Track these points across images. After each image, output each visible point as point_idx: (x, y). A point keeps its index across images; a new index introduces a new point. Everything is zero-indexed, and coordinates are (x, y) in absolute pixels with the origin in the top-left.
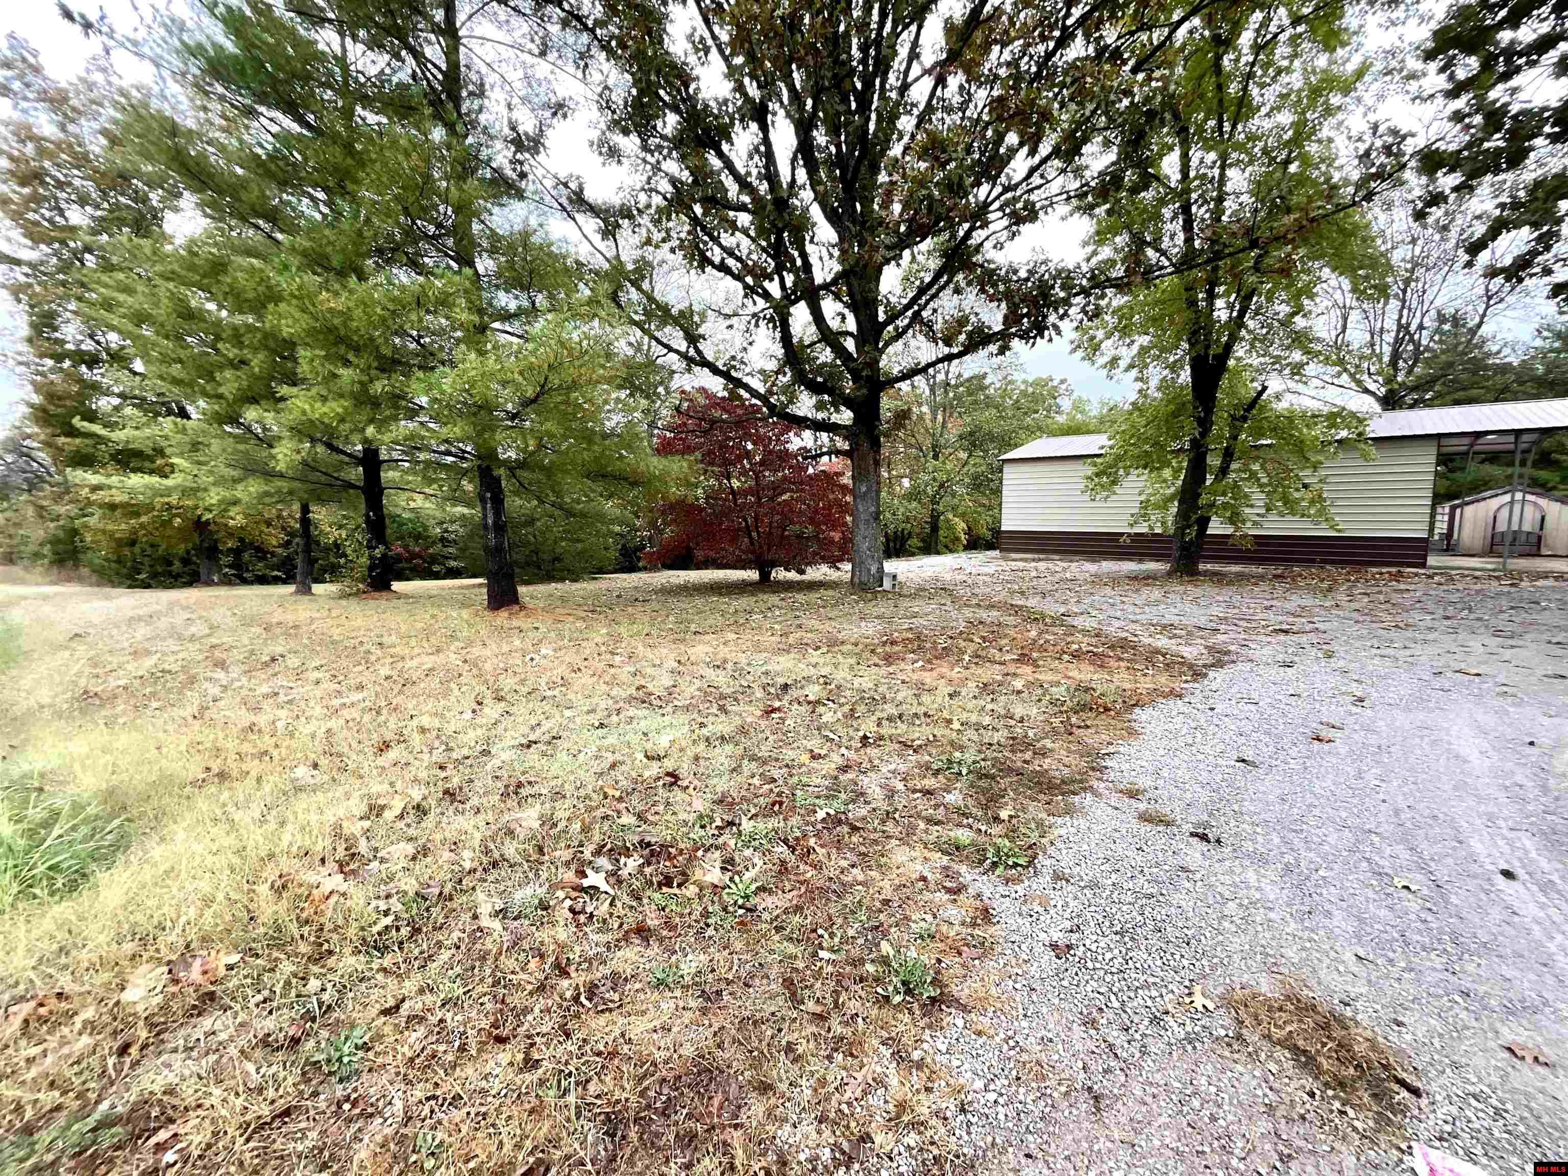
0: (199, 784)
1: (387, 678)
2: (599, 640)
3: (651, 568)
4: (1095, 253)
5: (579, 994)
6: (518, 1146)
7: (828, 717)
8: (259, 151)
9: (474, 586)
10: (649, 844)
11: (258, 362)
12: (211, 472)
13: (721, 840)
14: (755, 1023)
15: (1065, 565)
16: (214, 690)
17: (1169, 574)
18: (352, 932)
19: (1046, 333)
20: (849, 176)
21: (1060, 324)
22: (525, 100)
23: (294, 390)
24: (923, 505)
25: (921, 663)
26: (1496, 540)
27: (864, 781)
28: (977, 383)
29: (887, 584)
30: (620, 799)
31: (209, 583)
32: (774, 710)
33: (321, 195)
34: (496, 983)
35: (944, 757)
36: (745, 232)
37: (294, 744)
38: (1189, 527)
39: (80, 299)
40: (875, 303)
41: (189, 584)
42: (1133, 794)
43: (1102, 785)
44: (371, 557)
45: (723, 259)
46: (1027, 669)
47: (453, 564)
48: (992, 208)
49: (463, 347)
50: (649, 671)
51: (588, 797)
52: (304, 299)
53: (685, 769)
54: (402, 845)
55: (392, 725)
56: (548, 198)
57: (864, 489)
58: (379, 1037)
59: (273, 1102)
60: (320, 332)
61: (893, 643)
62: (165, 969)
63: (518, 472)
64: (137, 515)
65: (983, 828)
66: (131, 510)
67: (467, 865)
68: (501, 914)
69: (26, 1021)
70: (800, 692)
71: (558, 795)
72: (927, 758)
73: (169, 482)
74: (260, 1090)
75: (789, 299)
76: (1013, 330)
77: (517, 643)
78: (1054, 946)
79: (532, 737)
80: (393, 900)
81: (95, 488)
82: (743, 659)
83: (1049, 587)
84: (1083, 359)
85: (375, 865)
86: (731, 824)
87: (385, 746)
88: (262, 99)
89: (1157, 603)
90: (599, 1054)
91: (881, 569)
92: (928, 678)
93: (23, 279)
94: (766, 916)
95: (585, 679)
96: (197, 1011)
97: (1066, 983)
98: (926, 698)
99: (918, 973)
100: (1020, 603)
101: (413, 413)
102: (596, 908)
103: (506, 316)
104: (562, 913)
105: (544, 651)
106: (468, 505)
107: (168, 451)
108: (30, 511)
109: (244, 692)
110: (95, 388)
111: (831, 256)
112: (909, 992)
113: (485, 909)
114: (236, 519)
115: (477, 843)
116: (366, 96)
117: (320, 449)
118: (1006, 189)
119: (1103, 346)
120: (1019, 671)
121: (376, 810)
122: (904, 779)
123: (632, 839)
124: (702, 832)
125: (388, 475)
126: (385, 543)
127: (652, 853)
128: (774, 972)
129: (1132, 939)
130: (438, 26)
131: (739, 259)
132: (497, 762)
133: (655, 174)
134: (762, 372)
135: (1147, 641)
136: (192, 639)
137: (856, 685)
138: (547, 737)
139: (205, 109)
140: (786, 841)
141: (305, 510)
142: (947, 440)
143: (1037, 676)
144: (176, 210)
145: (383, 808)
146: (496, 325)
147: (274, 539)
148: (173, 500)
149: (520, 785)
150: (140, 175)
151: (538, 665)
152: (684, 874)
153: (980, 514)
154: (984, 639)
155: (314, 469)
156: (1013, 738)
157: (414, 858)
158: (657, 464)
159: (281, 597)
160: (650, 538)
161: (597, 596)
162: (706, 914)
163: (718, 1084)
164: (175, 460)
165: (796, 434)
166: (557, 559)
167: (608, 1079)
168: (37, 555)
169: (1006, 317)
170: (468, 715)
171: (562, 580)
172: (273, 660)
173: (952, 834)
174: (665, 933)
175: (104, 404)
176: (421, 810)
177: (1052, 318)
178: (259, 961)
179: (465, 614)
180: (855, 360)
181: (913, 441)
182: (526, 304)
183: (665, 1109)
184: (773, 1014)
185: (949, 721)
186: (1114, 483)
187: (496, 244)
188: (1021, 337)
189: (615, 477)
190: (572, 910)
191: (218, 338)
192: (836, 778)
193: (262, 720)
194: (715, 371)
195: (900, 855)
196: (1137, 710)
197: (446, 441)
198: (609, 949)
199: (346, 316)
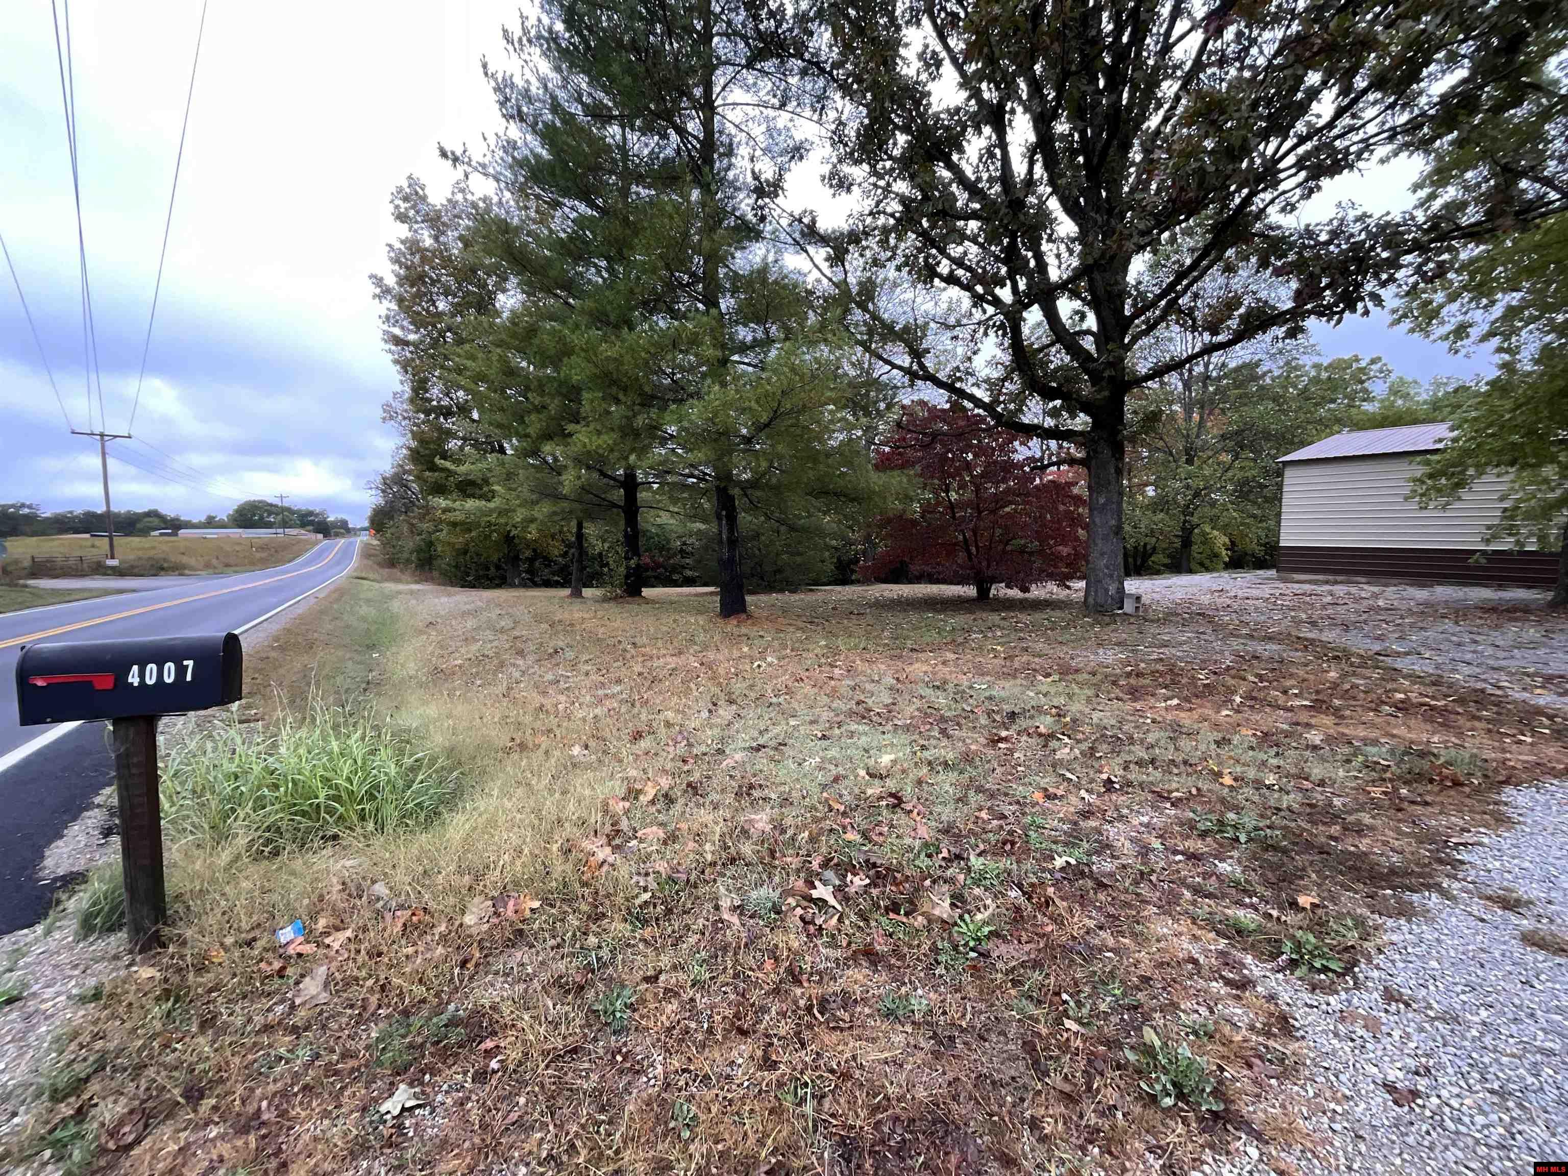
0: (508, 751)
1: (640, 674)
2: (818, 651)
3: (865, 581)
4: (1432, 197)
5: (812, 1006)
6: (761, 1143)
7: (1063, 753)
8: (563, 235)
9: (706, 594)
10: (874, 865)
11: (554, 405)
12: (518, 497)
13: (949, 873)
14: (993, 1083)
15: (1376, 589)
16: (517, 674)
17: (1552, 606)
18: (619, 899)
19: (1360, 305)
20: (1095, 161)
21: (1382, 292)
22: (766, 151)
23: (578, 427)
24: (1172, 517)
25: (1175, 702)
27: (1111, 831)
28: (1249, 371)
29: (1129, 607)
30: (844, 814)
31: (512, 586)
32: (1001, 740)
33: (603, 264)
34: (736, 976)
35: (1213, 817)
36: (974, 240)
37: (572, 725)
39: (442, 367)
40: (1123, 294)
41: (499, 586)
42: (1510, 904)
43: (1456, 885)
44: (628, 567)
45: (952, 271)
46: (1328, 720)
47: (689, 573)
48: (1282, 165)
49: (709, 381)
50: (868, 686)
51: (813, 808)
52: (589, 351)
53: (908, 791)
54: (655, 828)
55: (643, 717)
56: (783, 236)
57: (1102, 501)
58: (643, 1001)
59: (564, 1038)
60: (598, 377)
61: (1139, 675)
62: (490, 903)
63: (749, 492)
64: (470, 531)
65: (1275, 913)
66: (465, 526)
67: (709, 857)
68: (739, 909)
69: (405, 925)
70: (1029, 723)
71: (786, 801)
72: (1191, 815)
73: (492, 505)
74: (557, 1025)
75: (1022, 303)
76: (1309, 306)
77: (746, 649)
78: (1390, 1088)
79: (761, 741)
80: (650, 878)
81: (445, 511)
82: (964, 681)
83: (1353, 618)
84: (1412, 331)
85: (634, 843)
86: (958, 857)
87: (637, 736)
88: (566, 193)
89: (1534, 645)
90: (832, 1071)
91: (1121, 590)
92: (1186, 719)
93: (409, 355)
94: (1000, 965)
95: (807, 689)
96: (510, 944)
97: (1411, 1140)
98: (1185, 744)
99: (1195, 1077)
100: (1310, 635)
101: (663, 442)
102: (825, 921)
103: (743, 348)
104: (794, 921)
105: (769, 659)
106: (704, 521)
107: (491, 480)
108: (405, 528)
109: (536, 678)
110: (450, 434)
111: (1071, 252)
112: (1181, 1096)
113: (725, 903)
114: (533, 533)
115: (717, 837)
116: (641, 176)
117: (595, 475)
118: (1302, 140)
119: (1444, 312)
120: (1313, 721)
121: (633, 794)
122: (1161, 836)
123: (858, 858)
124: (928, 861)
125: (643, 495)
126: (639, 556)
127: (878, 875)
128: (1012, 1033)
129: (1520, 1106)
130: (698, 101)
131: (969, 269)
132: (729, 762)
133: (885, 197)
134: (987, 381)
135: (1518, 695)
136: (502, 631)
137: (1095, 720)
138: (773, 743)
139: (526, 208)
140: (1020, 886)
141: (580, 526)
142: (1206, 442)
143: (1341, 729)
144: (504, 291)
145: (639, 792)
146: (736, 358)
147: (556, 550)
148: (492, 519)
149: (751, 787)
150: (482, 266)
151: (764, 672)
152: (911, 902)
153: (1248, 526)
154: (1261, 678)
155: (589, 492)
156: (1311, 806)
157: (665, 843)
158: (876, 480)
159: (562, 598)
160: (864, 553)
161: (814, 608)
162: (935, 950)
163: (956, 1141)
164: (496, 488)
165: (1022, 444)
166: (779, 571)
167: (842, 1101)
168: (408, 561)
169: (1298, 294)
170: (705, 714)
171: (781, 591)
172: (556, 652)
173: (1229, 912)
174: (893, 961)
175: (453, 444)
176: (669, 800)
177: (1370, 286)
178: (554, 911)
179: (701, 620)
180: (1096, 360)
181: (1161, 443)
182: (760, 335)
183: (900, 1149)
184: (1013, 1078)
185: (1219, 775)
186: (1459, 485)
187: (738, 282)
188: (1321, 314)
189: (835, 494)
190: (802, 918)
191: (528, 388)
192: (1076, 823)
193: (548, 703)
194: (939, 384)
195: (1162, 927)
196: (1509, 790)
197: (692, 466)
198: (838, 965)
199: (619, 361)
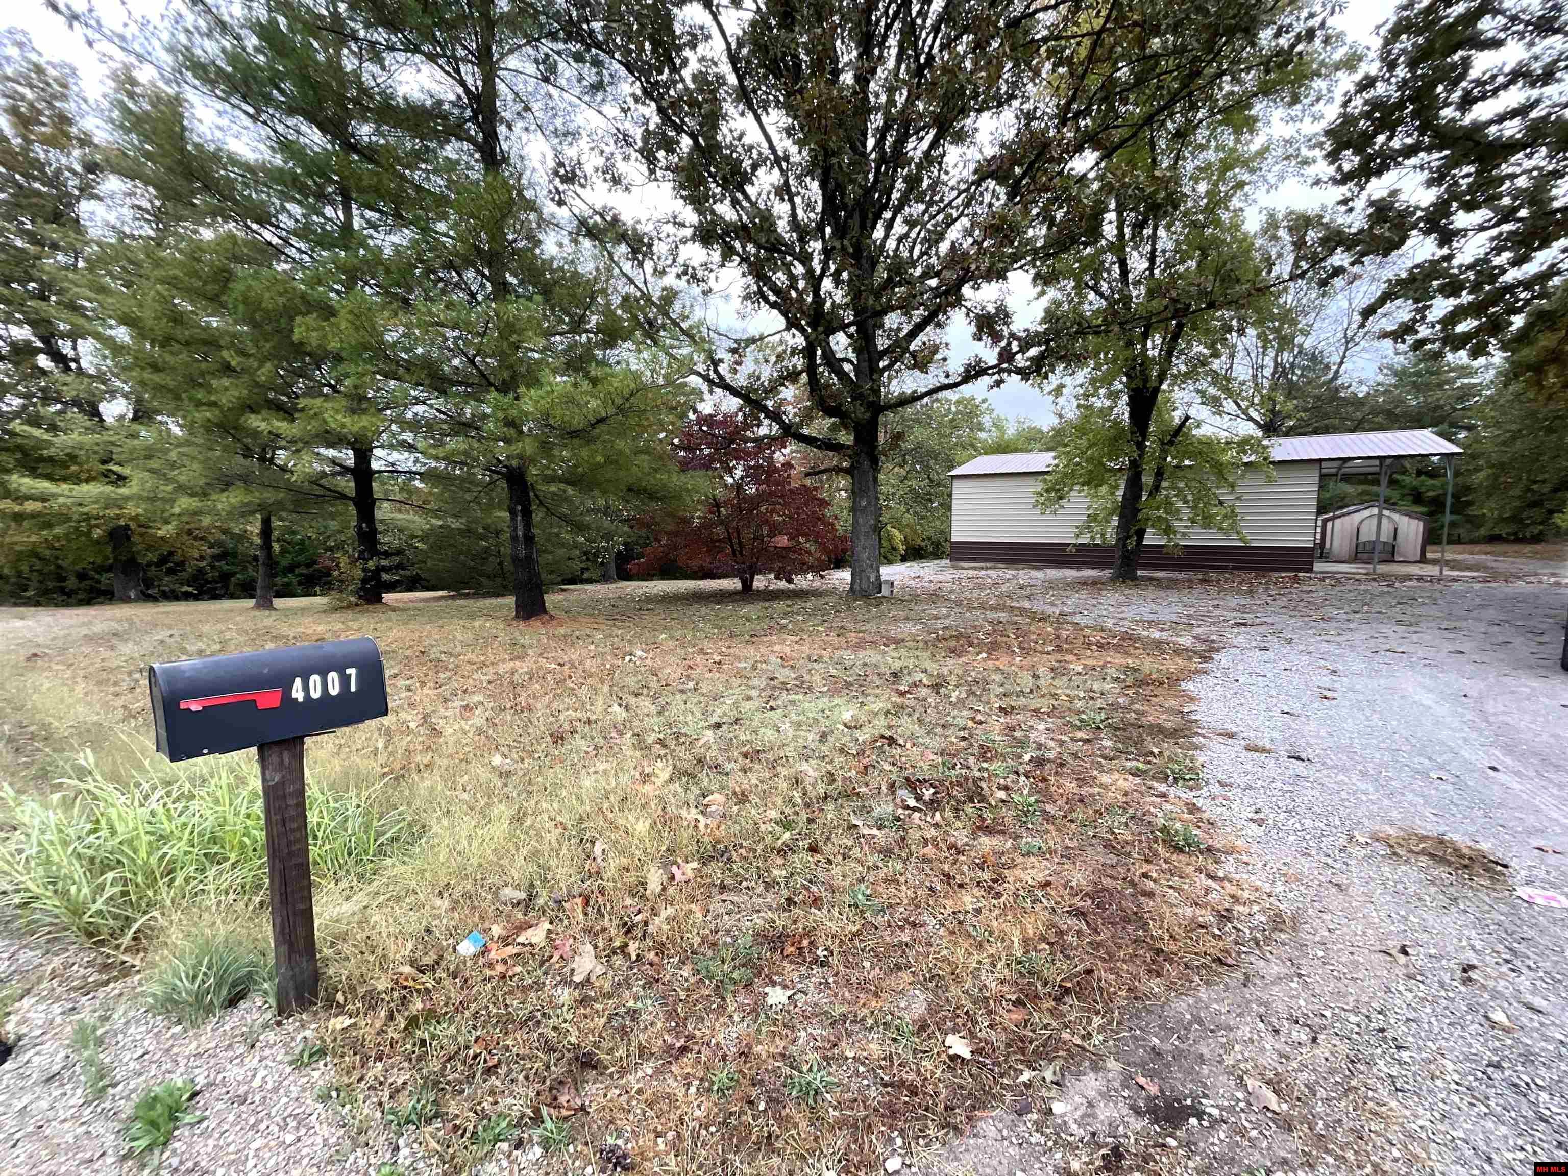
25: (984, 655)
26: (1360, 549)
29: (885, 591)
31: (126, 600)
32: (905, 692)
38: (1129, 537)
42: (1229, 735)
43: (1204, 731)
44: (364, 570)
46: (1072, 657)
57: (864, 504)
61: (944, 639)
70: (911, 679)
72: (1063, 720)
76: (1005, 365)
78: (1253, 820)
91: (877, 576)
97: (1275, 838)
102: (932, 819)
120: (1066, 659)
124: (954, 772)
125: (380, 487)
135: (1144, 633)
143: (1084, 662)
148: (96, 509)
156: (1111, 705)
173: (1128, 764)
180: (855, 384)
186: (1061, 497)
194: (734, 392)
196: (1184, 683)
